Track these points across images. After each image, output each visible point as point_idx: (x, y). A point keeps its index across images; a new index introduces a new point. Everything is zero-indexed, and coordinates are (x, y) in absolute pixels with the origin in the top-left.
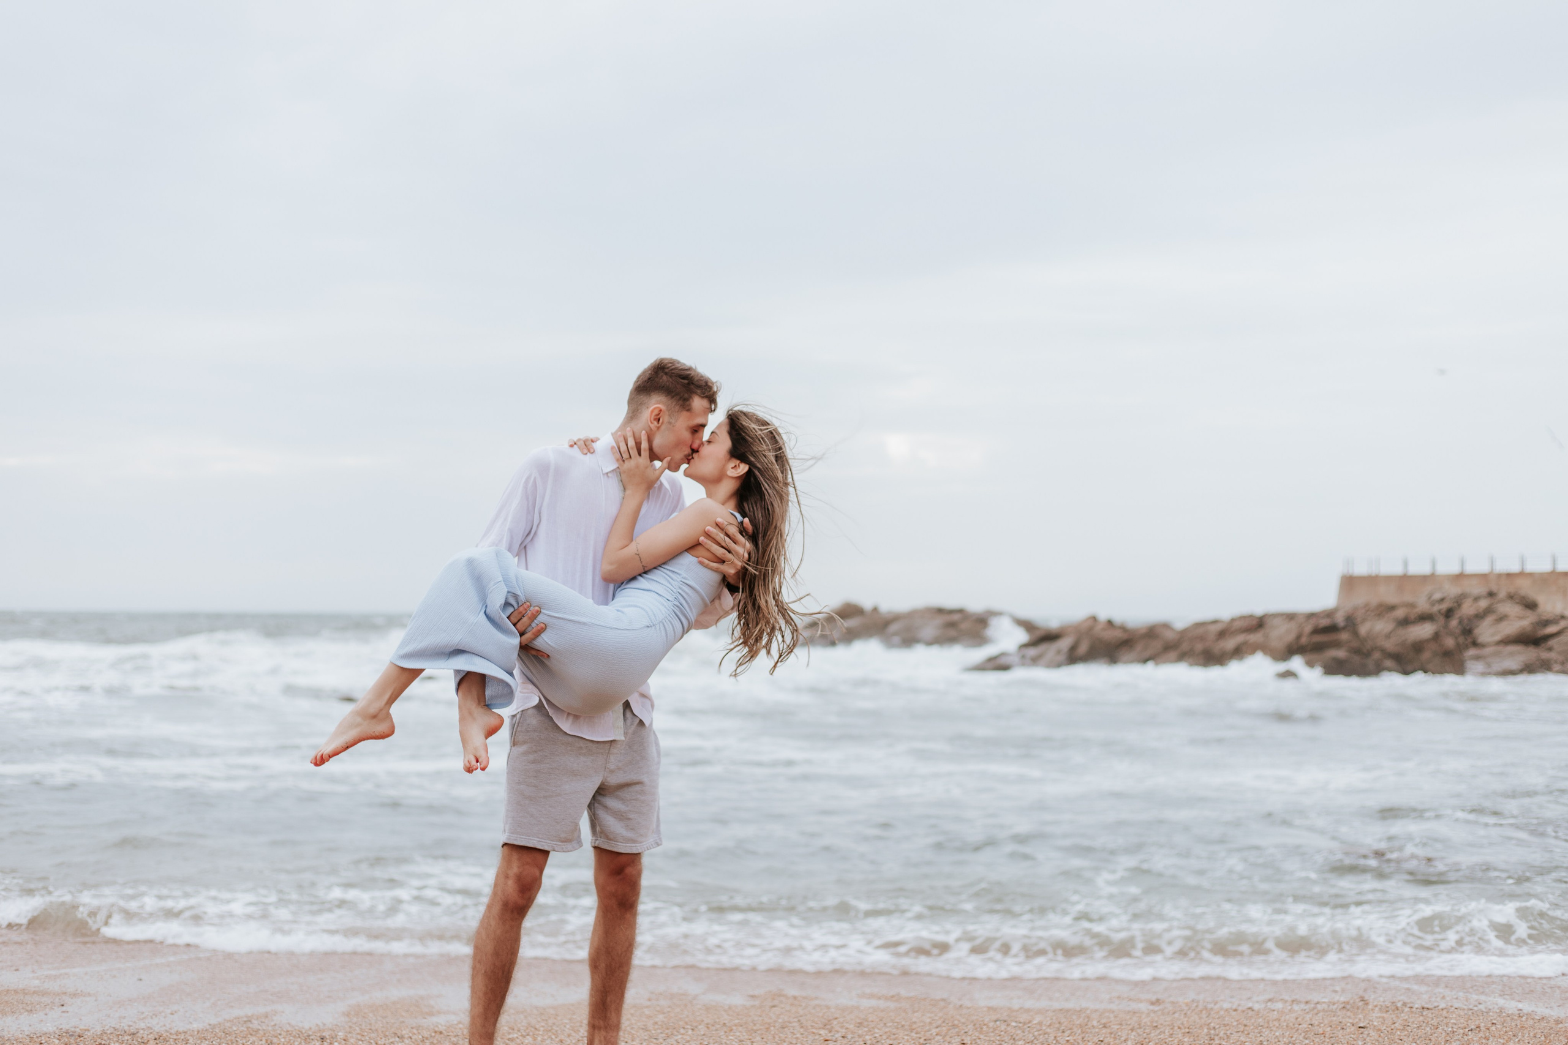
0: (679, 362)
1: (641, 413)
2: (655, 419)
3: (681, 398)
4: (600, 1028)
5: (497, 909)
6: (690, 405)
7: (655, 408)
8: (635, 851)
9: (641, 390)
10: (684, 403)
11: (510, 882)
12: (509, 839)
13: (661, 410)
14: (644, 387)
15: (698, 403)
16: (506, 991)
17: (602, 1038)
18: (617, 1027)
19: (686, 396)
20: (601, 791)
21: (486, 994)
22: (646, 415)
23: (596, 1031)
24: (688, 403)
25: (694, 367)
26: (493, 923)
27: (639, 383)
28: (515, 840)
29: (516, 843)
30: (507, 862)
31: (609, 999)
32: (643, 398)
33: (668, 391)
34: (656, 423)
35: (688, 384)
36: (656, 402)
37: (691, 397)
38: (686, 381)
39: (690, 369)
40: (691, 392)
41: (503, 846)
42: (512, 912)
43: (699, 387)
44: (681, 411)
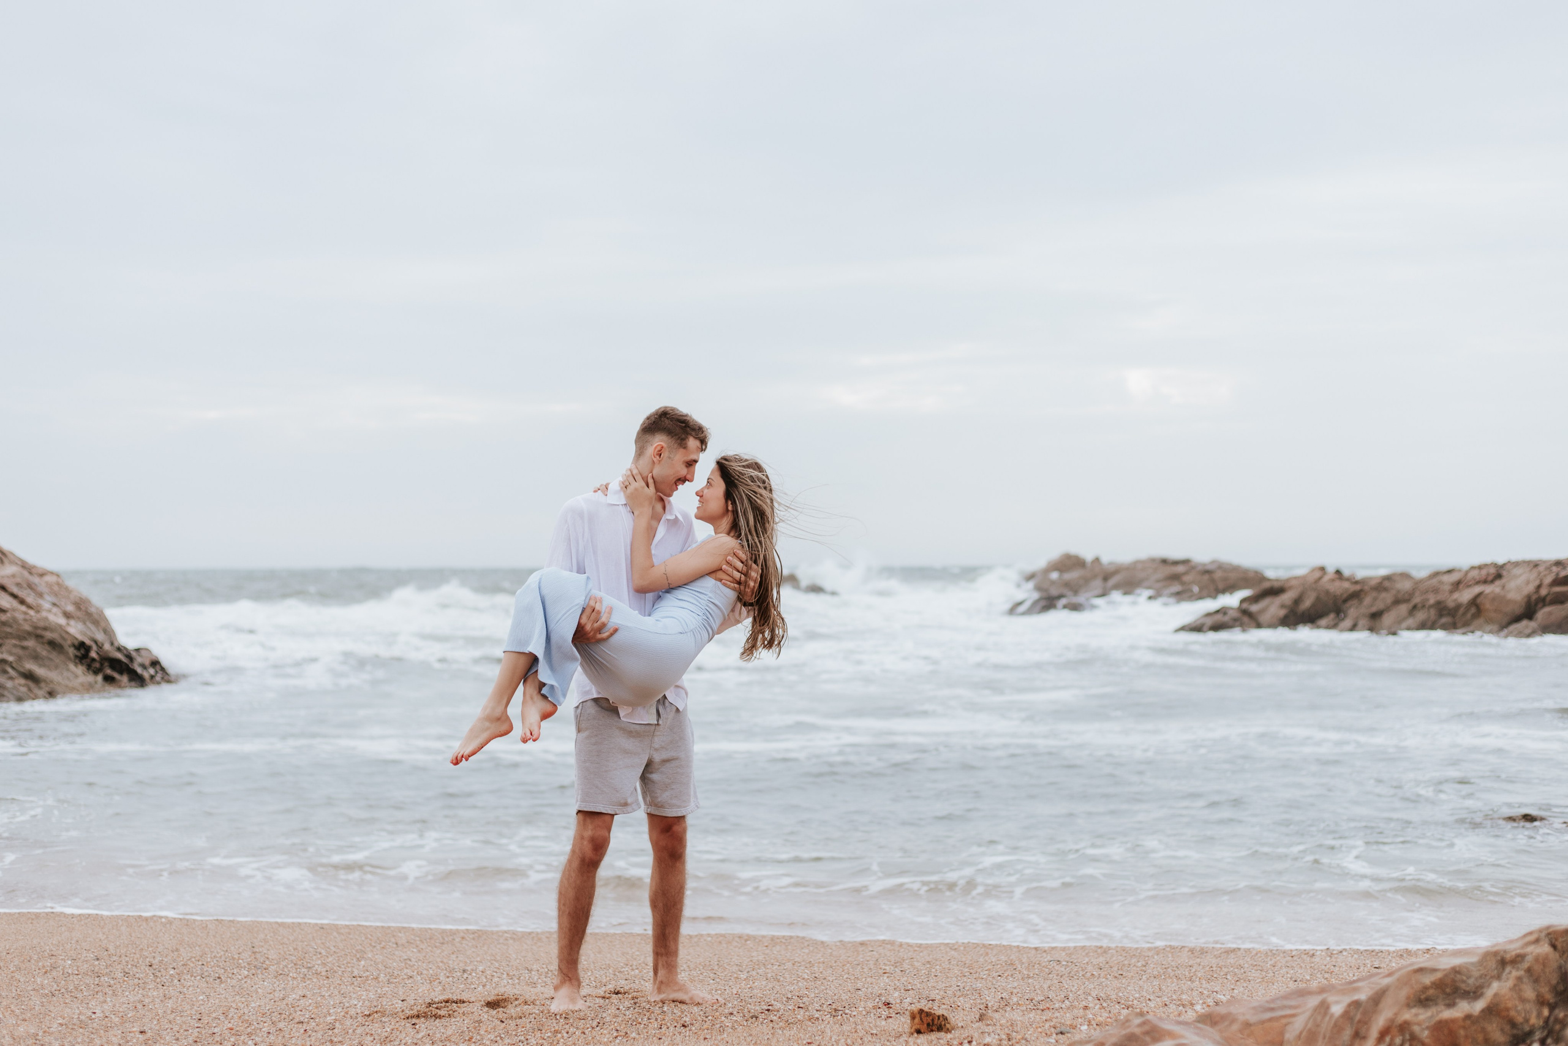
0: (678, 410)
1: (646, 449)
2: (657, 454)
3: (679, 438)
4: (662, 955)
5: (576, 864)
6: (686, 444)
7: (658, 445)
8: (680, 815)
9: (647, 431)
10: (682, 443)
11: (585, 843)
12: (580, 807)
13: (663, 447)
14: (650, 428)
15: (692, 443)
16: (586, 926)
17: (665, 963)
18: (675, 953)
19: (683, 436)
20: (649, 766)
21: (570, 930)
22: (651, 450)
23: (659, 957)
24: (684, 442)
25: (689, 414)
26: (573, 875)
27: (645, 425)
28: (586, 807)
29: (586, 809)
30: (582, 825)
31: (667, 932)
32: (648, 437)
33: (669, 432)
34: (658, 457)
35: (685, 427)
36: (659, 440)
37: (687, 438)
38: (684, 425)
39: (686, 415)
40: (687, 434)
41: (577, 814)
42: (588, 866)
43: (694, 430)
44: (679, 448)
